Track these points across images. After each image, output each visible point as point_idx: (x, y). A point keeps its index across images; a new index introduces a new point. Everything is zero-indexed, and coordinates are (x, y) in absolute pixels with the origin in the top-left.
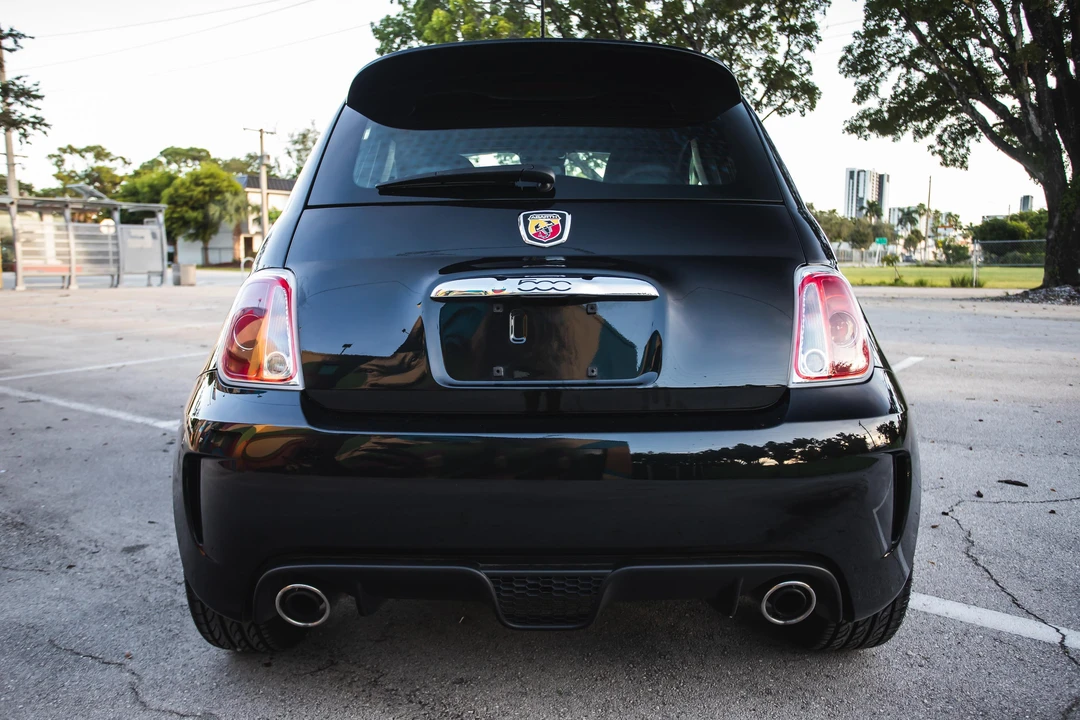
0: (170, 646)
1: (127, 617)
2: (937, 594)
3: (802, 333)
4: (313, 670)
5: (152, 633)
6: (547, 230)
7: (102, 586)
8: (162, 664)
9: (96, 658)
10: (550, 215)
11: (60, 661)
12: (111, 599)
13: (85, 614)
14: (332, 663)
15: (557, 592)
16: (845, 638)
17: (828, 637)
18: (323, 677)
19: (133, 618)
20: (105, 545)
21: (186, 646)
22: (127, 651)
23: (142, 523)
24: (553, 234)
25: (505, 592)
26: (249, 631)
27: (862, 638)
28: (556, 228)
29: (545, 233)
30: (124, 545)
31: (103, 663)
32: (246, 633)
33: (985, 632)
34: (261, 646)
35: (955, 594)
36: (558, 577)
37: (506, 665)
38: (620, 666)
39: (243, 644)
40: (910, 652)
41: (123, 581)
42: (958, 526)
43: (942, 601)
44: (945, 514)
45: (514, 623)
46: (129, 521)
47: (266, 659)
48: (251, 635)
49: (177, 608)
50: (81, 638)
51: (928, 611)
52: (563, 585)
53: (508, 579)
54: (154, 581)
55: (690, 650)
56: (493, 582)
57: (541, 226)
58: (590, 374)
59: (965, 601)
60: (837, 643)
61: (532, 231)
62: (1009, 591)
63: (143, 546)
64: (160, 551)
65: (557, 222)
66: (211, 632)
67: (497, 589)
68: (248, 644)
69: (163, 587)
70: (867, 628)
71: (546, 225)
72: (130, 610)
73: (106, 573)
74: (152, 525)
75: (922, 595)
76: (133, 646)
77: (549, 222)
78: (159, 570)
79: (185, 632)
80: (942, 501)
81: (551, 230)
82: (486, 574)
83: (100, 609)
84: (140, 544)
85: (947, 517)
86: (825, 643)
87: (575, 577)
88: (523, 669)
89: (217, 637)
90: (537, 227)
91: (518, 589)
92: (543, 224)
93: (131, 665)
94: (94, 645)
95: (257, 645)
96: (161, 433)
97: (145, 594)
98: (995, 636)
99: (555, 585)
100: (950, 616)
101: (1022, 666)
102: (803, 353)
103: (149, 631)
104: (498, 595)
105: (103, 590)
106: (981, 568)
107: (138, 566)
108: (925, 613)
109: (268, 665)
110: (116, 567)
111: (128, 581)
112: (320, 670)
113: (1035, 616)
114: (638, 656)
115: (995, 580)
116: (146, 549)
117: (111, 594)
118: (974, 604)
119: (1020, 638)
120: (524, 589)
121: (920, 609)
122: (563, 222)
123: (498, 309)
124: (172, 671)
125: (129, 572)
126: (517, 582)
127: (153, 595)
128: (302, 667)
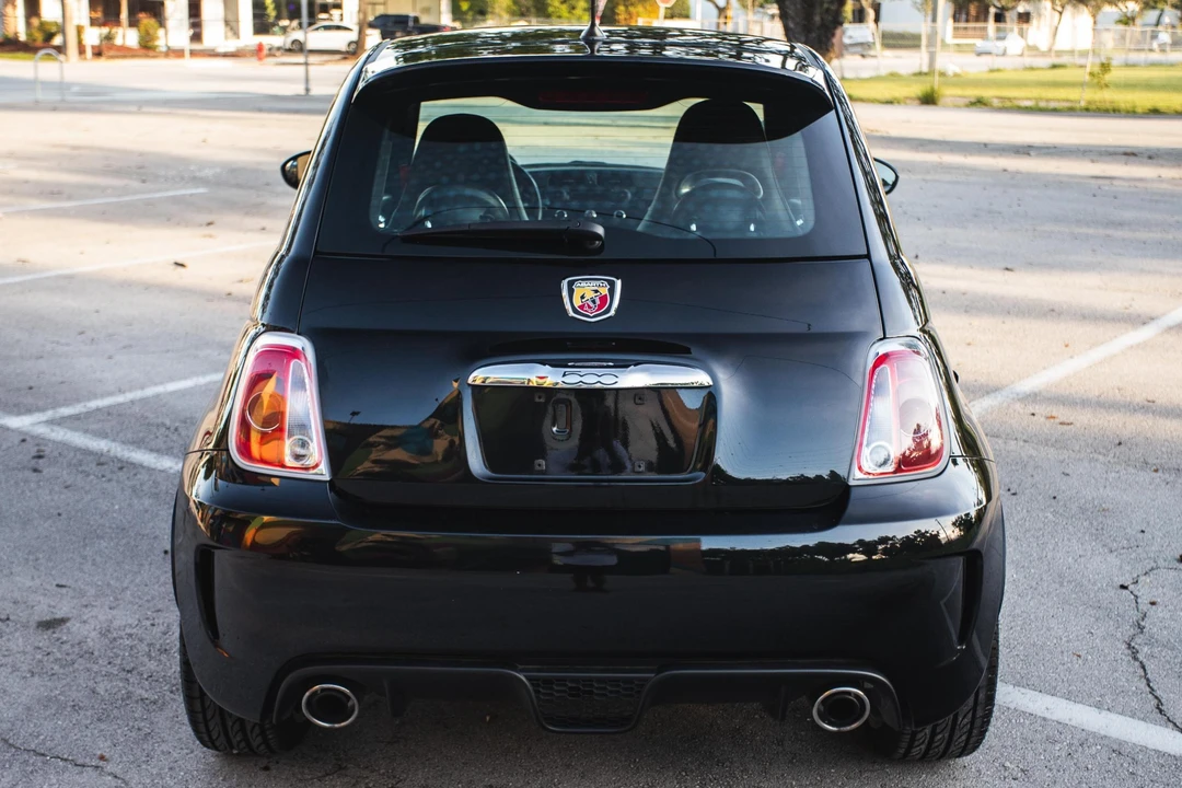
0: (145, 746)
1: (82, 713)
2: (1069, 696)
3: (868, 423)
4: (320, 774)
5: (119, 731)
6: (594, 302)
7: (33, 674)
8: (144, 767)
9: (66, 760)
10: (598, 283)
11: (26, 762)
12: (51, 691)
13: (29, 709)
14: (340, 768)
15: (597, 694)
16: (923, 747)
17: (904, 745)
18: (333, 783)
19: (89, 713)
20: (11, 618)
21: (164, 747)
22: (99, 753)
23: (48, 587)
24: (600, 307)
25: (544, 694)
26: (252, 732)
27: (943, 746)
28: (604, 299)
29: (592, 305)
30: (37, 618)
31: (76, 765)
32: (249, 733)
33: (1106, 742)
34: (263, 747)
35: (1090, 696)
36: (599, 680)
37: (541, 771)
38: (671, 774)
39: (243, 745)
40: (1008, 764)
41: (56, 667)
42: (1134, 605)
43: (1071, 705)
44: (1123, 587)
45: (555, 726)
46: (29, 583)
47: (264, 762)
48: (254, 735)
49: (137, 702)
50: (37, 737)
51: (1048, 715)
52: (605, 689)
53: (548, 682)
54: (95, 668)
55: (754, 757)
56: (532, 684)
57: (587, 297)
58: (637, 469)
59: (1099, 706)
60: (915, 751)
61: (577, 302)
62: (1158, 693)
63: (63, 621)
64: (87, 626)
65: (605, 291)
66: (209, 732)
67: (537, 692)
68: (249, 745)
69: (108, 675)
70: (947, 735)
71: (594, 295)
72: (81, 704)
73: (29, 657)
74: (64, 590)
75: (1049, 697)
76: (103, 747)
77: (596, 291)
78: (96, 653)
79: (157, 730)
80: (1128, 568)
81: (598, 302)
82: (525, 676)
83: (47, 702)
84: (58, 616)
85: (1125, 592)
86: (902, 751)
87: (616, 680)
88: (560, 775)
89: (214, 738)
90: (582, 297)
91: (558, 691)
92: (590, 295)
93: (109, 768)
94: (56, 746)
95: (259, 746)
96: (17, 440)
97: (91, 683)
98: (1115, 747)
99: (597, 688)
100: (1073, 723)
101: (1131, 780)
102: (868, 445)
103: (115, 730)
104: (537, 697)
105: (36, 679)
106: (1137, 664)
107: (66, 647)
108: (1044, 719)
109: (266, 768)
110: (39, 648)
111: (62, 666)
112: (328, 775)
113: (1175, 724)
114: (692, 763)
115: (1148, 680)
116: (68, 624)
117: (49, 684)
118: (1108, 709)
119: (1144, 749)
120: (565, 691)
121: (1039, 714)
122: (612, 291)
123: (540, 398)
124: (159, 774)
125: (59, 655)
126: (557, 685)
127: (101, 685)
128: (306, 771)
